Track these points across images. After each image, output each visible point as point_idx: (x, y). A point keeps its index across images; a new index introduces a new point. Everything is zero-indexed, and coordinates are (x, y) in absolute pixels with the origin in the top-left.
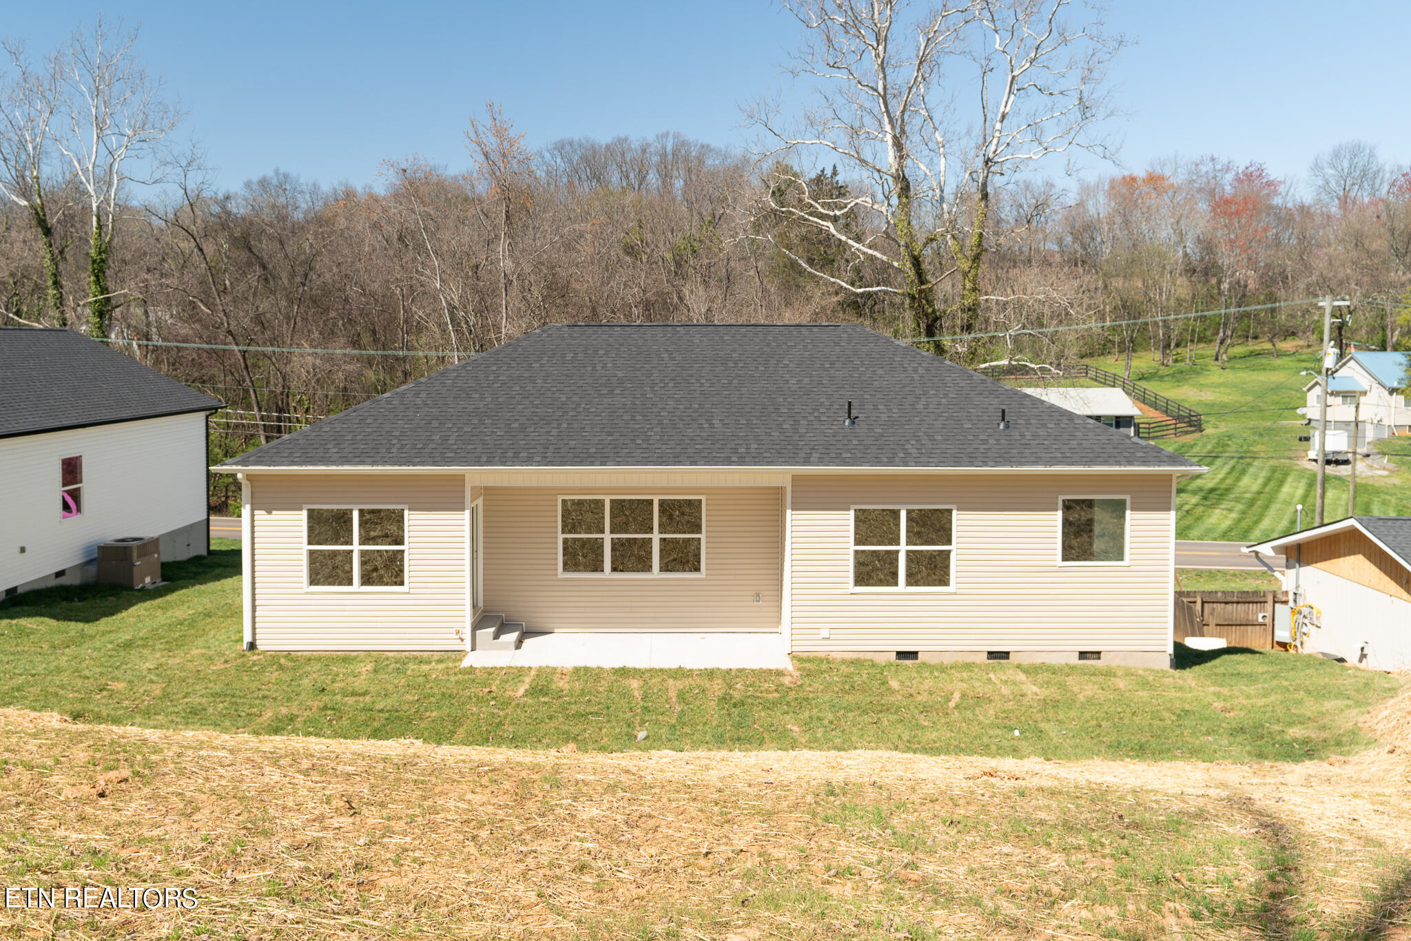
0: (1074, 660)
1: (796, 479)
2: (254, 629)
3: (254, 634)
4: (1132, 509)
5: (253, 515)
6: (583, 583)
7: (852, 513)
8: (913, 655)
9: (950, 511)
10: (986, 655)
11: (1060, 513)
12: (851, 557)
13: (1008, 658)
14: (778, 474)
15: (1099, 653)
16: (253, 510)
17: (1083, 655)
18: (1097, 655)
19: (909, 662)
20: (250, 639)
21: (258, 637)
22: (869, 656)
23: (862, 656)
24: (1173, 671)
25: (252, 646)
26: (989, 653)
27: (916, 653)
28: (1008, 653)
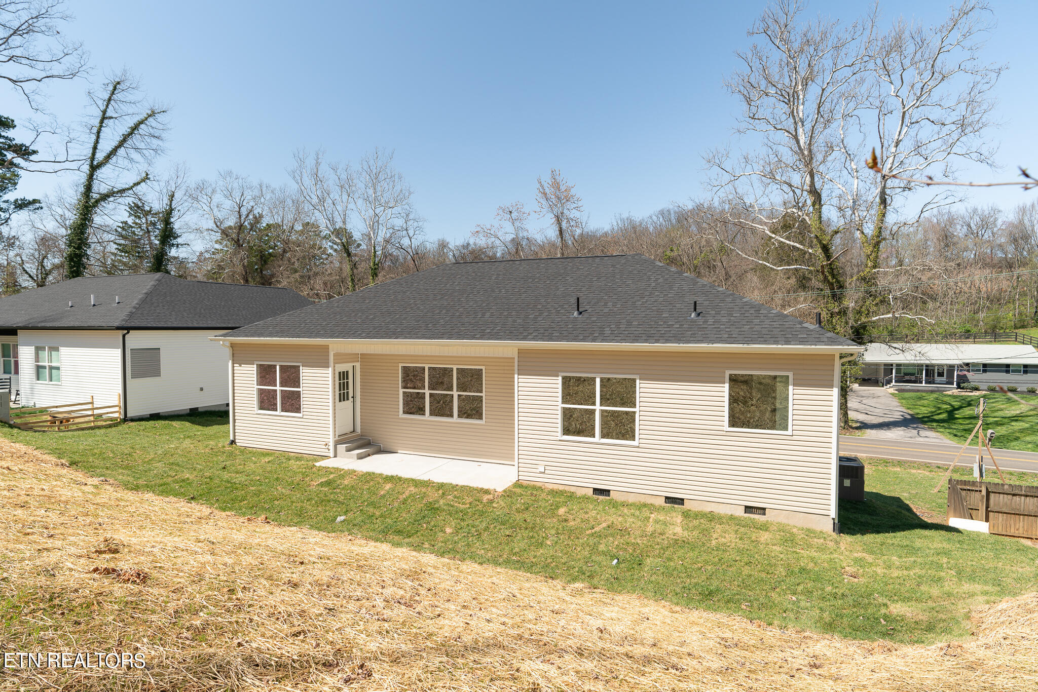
0: (740, 512)
1: (521, 352)
2: (234, 433)
3: (234, 436)
4: (794, 385)
5: (233, 367)
6: (413, 422)
7: (560, 378)
8: (606, 492)
9: (634, 380)
10: (664, 499)
11: (727, 385)
12: (560, 412)
13: (683, 504)
14: (508, 348)
15: (764, 509)
16: (233, 364)
17: (748, 509)
18: (762, 510)
19: (601, 497)
20: (232, 438)
21: (236, 437)
22: (573, 489)
23: (567, 488)
24: (834, 535)
25: (233, 442)
26: (667, 498)
27: (609, 491)
28: (683, 500)
